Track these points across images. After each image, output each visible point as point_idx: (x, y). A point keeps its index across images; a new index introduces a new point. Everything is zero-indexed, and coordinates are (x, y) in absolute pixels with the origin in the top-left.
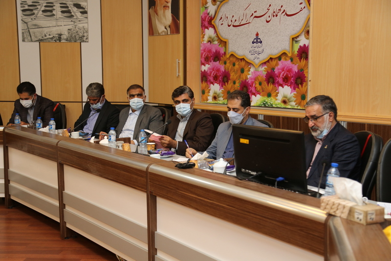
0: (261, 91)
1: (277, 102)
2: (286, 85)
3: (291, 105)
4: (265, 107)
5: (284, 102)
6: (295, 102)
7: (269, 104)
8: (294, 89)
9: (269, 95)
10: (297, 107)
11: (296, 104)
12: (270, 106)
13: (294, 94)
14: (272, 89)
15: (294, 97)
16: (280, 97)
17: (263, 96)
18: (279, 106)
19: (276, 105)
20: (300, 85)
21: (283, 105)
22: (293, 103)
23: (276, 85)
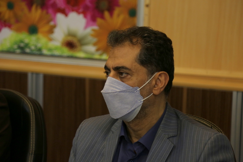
0: (13, 21)
1: (52, 44)
2: (73, 10)
3: (86, 52)
4: (24, 53)
5: (70, 45)
6: (95, 44)
7: (33, 48)
8: (94, 19)
9: (33, 30)
10: (101, 55)
11: (98, 50)
12: (35, 52)
13: (94, 30)
14: (41, 19)
15: (92, 35)
16: (59, 35)
17: (18, 30)
18: (57, 53)
19: (50, 50)
20: (107, 14)
21: (66, 52)
22: (91, 48)
23: (50, 11)
